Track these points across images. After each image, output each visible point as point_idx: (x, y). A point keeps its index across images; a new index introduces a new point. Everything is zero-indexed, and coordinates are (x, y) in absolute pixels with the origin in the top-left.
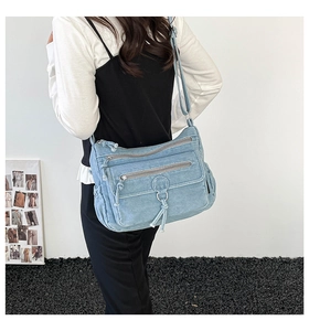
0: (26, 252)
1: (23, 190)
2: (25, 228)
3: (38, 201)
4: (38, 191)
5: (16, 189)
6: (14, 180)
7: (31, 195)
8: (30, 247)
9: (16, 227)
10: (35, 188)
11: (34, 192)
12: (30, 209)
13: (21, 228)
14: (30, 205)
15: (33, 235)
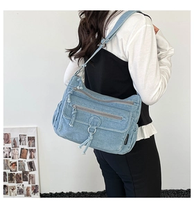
0: (28, 189)
1: (26, 147)
2: (27, 173)
3: (36, 154)
4: (36, 148)
5: (21, 147)
6: (20, 140)
7: (31, 151)
8: (30, 186)
9: (21, 172)
10: (34, 146)
11: (33, 148)
12: (31, 160)
13: (25, 173)
14: (31, 157)
15: (32, 177)
